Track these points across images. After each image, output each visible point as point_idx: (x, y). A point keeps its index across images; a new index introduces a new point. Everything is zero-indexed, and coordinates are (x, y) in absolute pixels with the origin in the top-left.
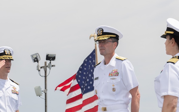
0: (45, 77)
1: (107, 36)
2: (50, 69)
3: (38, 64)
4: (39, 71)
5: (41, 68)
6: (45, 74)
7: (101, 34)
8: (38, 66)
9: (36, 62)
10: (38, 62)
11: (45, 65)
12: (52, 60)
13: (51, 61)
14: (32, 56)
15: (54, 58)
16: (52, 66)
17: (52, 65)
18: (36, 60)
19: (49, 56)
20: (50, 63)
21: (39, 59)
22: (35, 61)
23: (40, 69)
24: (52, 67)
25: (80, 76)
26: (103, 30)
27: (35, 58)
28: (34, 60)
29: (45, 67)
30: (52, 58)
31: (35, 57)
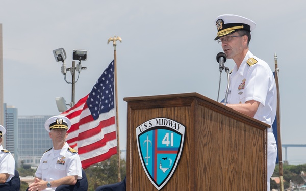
0: (73, 83)
1: (229, 29)
2: (79, 73)
3: (63, 65)
4: (65, 74)
5: (68, 70)
6: (73, 80)
7: (222, 27)
8: (63, 68)
9: (61, 61)
10: (63, 61)
11: (73, 66)
12: (81, 59)
13: (81, 61)
14: (55, 52)
15: (84, 57)
16: (82, 68)
17: (82, 66)
18: (60, 58)
19: (77, 53)
20: (79, 63)
21: (64, 57)
22: (59, 60)
23: (65, 71)
24: (82, 70)
25: (92, 100)
26: (223, 22)
27: (59, 55)
28: (57, 58)
29: (73, 70)
30: (82, 56)
31: (58, 53)
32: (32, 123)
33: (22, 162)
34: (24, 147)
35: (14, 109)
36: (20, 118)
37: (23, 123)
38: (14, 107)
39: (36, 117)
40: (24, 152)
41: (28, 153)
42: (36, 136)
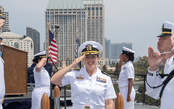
16: (58, 31)
19: (56, 26)
21: (53, 27)
32: (117, 46)
33: (112, 62)
34: (113, 55)
35: (109, 40)
36: (112, 43)
37: (113, 46)
38: (109, 39)
39: (118, 43)
40: (113, 58)
41: (115, 58)
42: (118, 51)
